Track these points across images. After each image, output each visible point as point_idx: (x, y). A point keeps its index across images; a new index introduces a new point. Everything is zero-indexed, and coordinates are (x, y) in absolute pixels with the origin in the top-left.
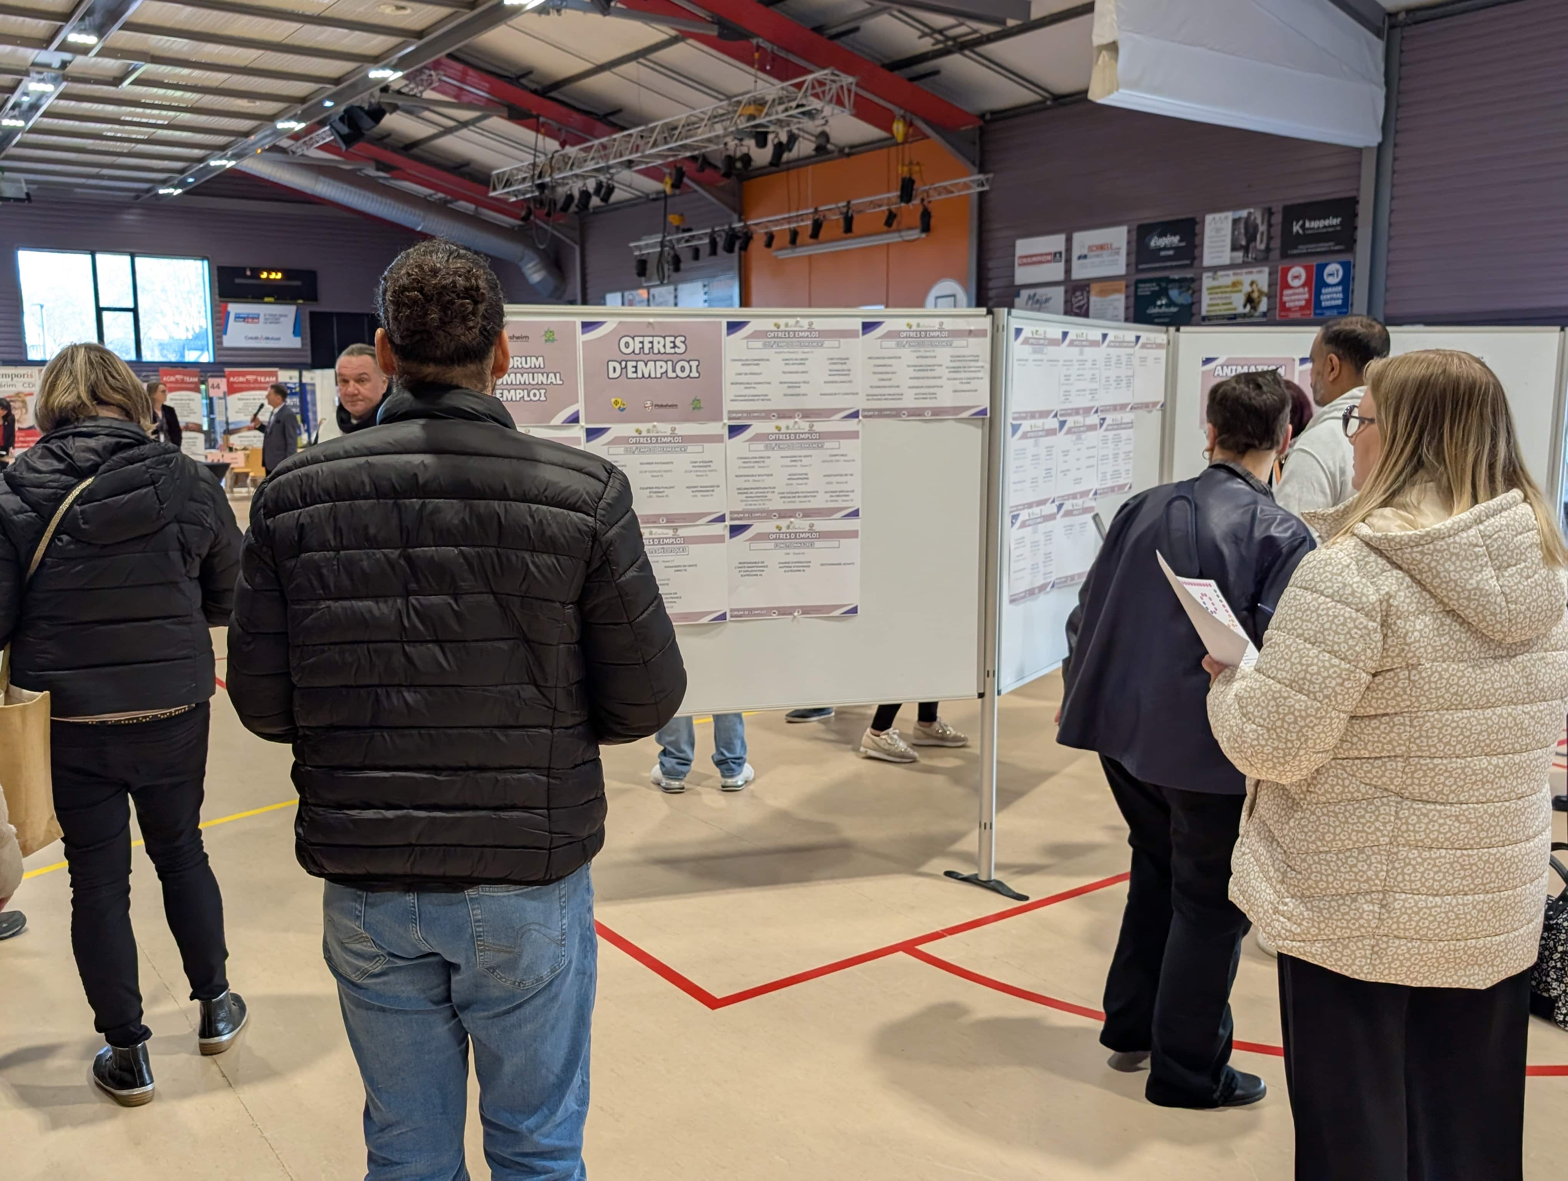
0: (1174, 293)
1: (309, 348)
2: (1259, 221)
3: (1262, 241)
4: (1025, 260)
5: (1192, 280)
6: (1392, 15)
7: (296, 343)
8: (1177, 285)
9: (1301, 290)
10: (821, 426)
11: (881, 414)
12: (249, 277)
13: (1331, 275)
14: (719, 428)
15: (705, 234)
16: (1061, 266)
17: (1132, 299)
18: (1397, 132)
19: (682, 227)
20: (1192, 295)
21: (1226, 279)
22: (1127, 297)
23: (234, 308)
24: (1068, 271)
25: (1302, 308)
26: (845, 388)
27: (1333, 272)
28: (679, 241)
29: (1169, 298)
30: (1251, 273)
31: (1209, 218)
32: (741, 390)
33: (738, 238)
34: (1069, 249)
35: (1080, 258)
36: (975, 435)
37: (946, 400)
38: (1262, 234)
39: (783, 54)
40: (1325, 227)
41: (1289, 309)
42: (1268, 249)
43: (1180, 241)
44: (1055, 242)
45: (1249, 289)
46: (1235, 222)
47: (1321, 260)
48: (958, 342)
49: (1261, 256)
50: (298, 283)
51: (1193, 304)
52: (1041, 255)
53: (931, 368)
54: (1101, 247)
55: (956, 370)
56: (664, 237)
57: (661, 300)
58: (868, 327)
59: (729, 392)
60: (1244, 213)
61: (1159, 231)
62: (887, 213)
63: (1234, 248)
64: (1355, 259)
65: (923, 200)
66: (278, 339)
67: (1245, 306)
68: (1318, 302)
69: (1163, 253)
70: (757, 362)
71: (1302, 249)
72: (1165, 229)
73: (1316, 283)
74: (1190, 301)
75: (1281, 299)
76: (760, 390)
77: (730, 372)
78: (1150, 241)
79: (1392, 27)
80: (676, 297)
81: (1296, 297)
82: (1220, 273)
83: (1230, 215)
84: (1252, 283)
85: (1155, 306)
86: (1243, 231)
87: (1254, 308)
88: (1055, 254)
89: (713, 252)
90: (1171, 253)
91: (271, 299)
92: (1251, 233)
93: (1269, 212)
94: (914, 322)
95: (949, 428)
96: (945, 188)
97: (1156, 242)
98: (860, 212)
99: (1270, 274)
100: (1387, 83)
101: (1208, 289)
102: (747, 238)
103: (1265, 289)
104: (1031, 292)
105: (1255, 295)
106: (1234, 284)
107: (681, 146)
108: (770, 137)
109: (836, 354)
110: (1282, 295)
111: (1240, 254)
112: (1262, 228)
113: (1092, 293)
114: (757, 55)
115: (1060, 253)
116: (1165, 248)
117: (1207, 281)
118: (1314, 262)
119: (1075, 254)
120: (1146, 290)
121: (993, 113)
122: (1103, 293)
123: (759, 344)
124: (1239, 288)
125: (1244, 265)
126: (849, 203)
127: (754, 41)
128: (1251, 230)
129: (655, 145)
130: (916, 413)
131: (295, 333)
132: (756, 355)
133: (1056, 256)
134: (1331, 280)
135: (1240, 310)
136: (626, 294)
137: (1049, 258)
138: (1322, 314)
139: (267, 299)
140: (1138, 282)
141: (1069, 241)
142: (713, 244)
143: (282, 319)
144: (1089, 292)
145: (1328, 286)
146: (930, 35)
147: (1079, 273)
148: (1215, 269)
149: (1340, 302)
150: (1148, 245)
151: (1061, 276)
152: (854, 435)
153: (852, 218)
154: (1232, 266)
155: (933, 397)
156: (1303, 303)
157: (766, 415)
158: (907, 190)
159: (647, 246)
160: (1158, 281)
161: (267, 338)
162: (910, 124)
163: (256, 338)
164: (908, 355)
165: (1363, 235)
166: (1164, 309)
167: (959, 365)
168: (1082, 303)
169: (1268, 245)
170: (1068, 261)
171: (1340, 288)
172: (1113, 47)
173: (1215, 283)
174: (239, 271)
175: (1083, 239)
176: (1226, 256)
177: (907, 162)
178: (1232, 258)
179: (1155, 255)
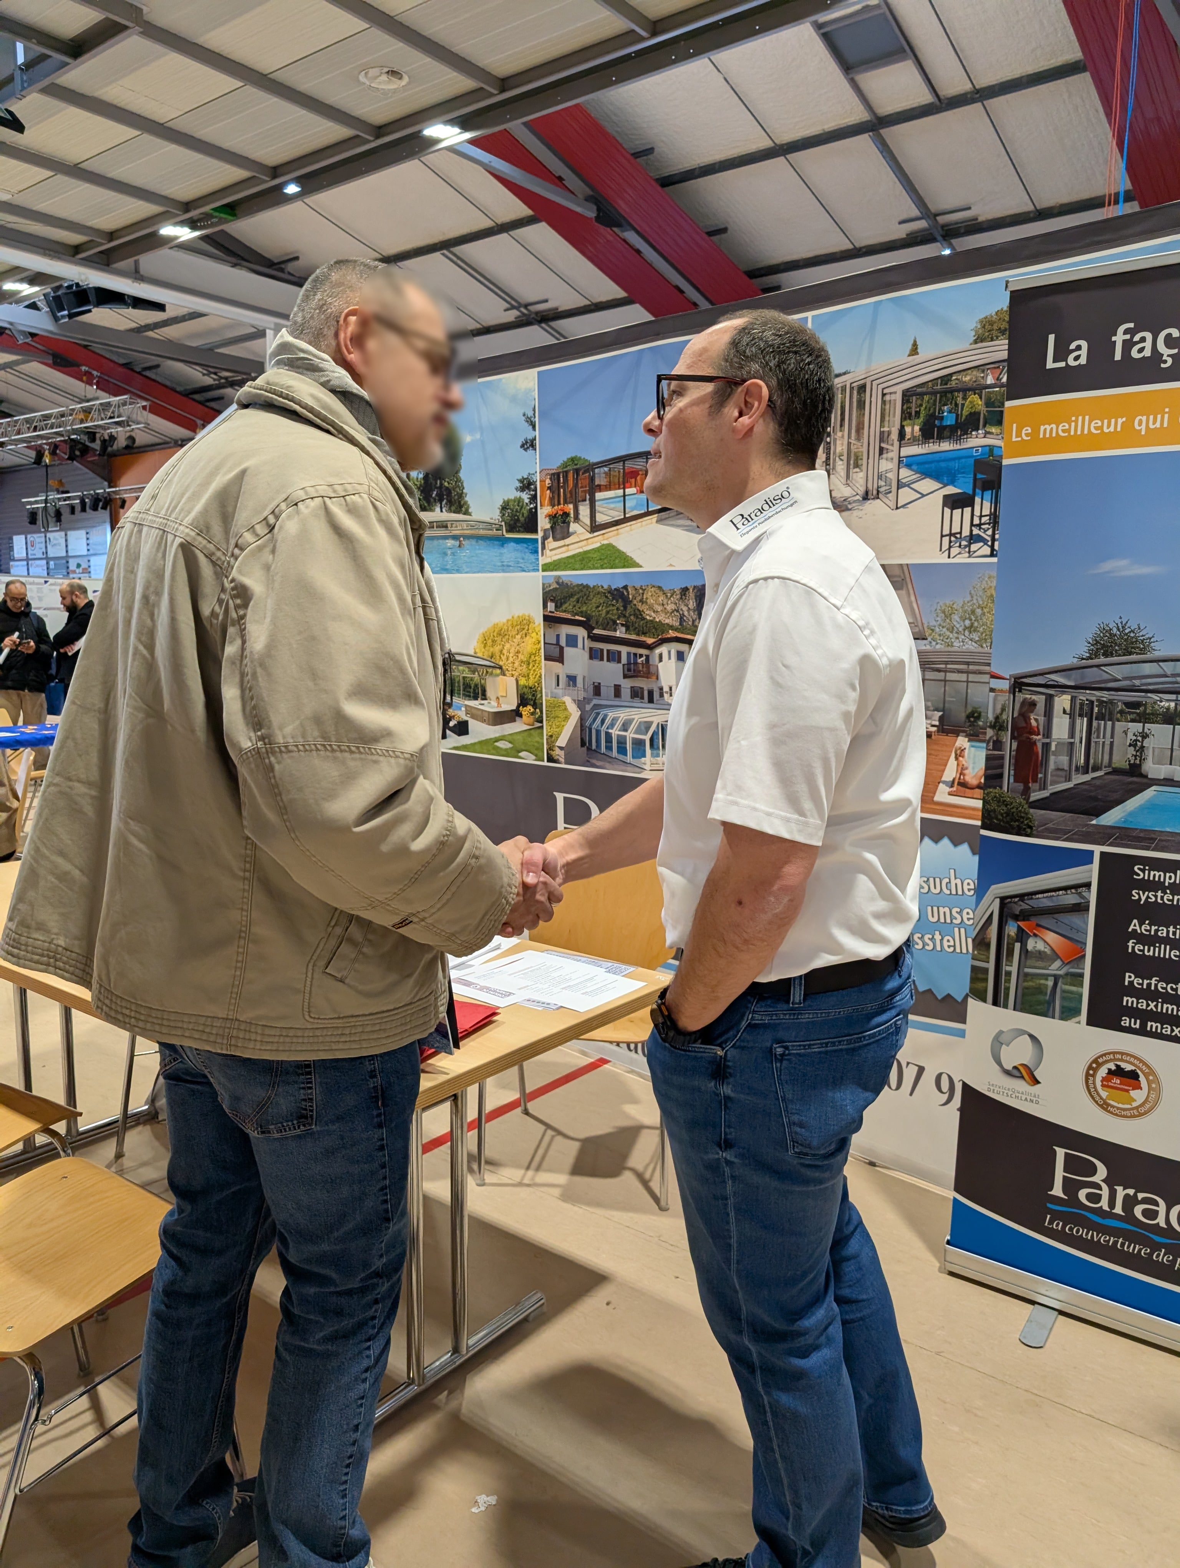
15: (76, 496)
19: (61, 489)
28: (59, 499)
33: (100, 500)
56: (47, 496)
57: (55, 542)
80: (66, 540)
89: (83, 509)
102: (107, 501)
107: (38, 436)
108: (98, 436)
114: (85, 378)
127: (83, 368)
129: (18, 433)
136: (29, 536)
142: (83, 503)
159: (36, 502)
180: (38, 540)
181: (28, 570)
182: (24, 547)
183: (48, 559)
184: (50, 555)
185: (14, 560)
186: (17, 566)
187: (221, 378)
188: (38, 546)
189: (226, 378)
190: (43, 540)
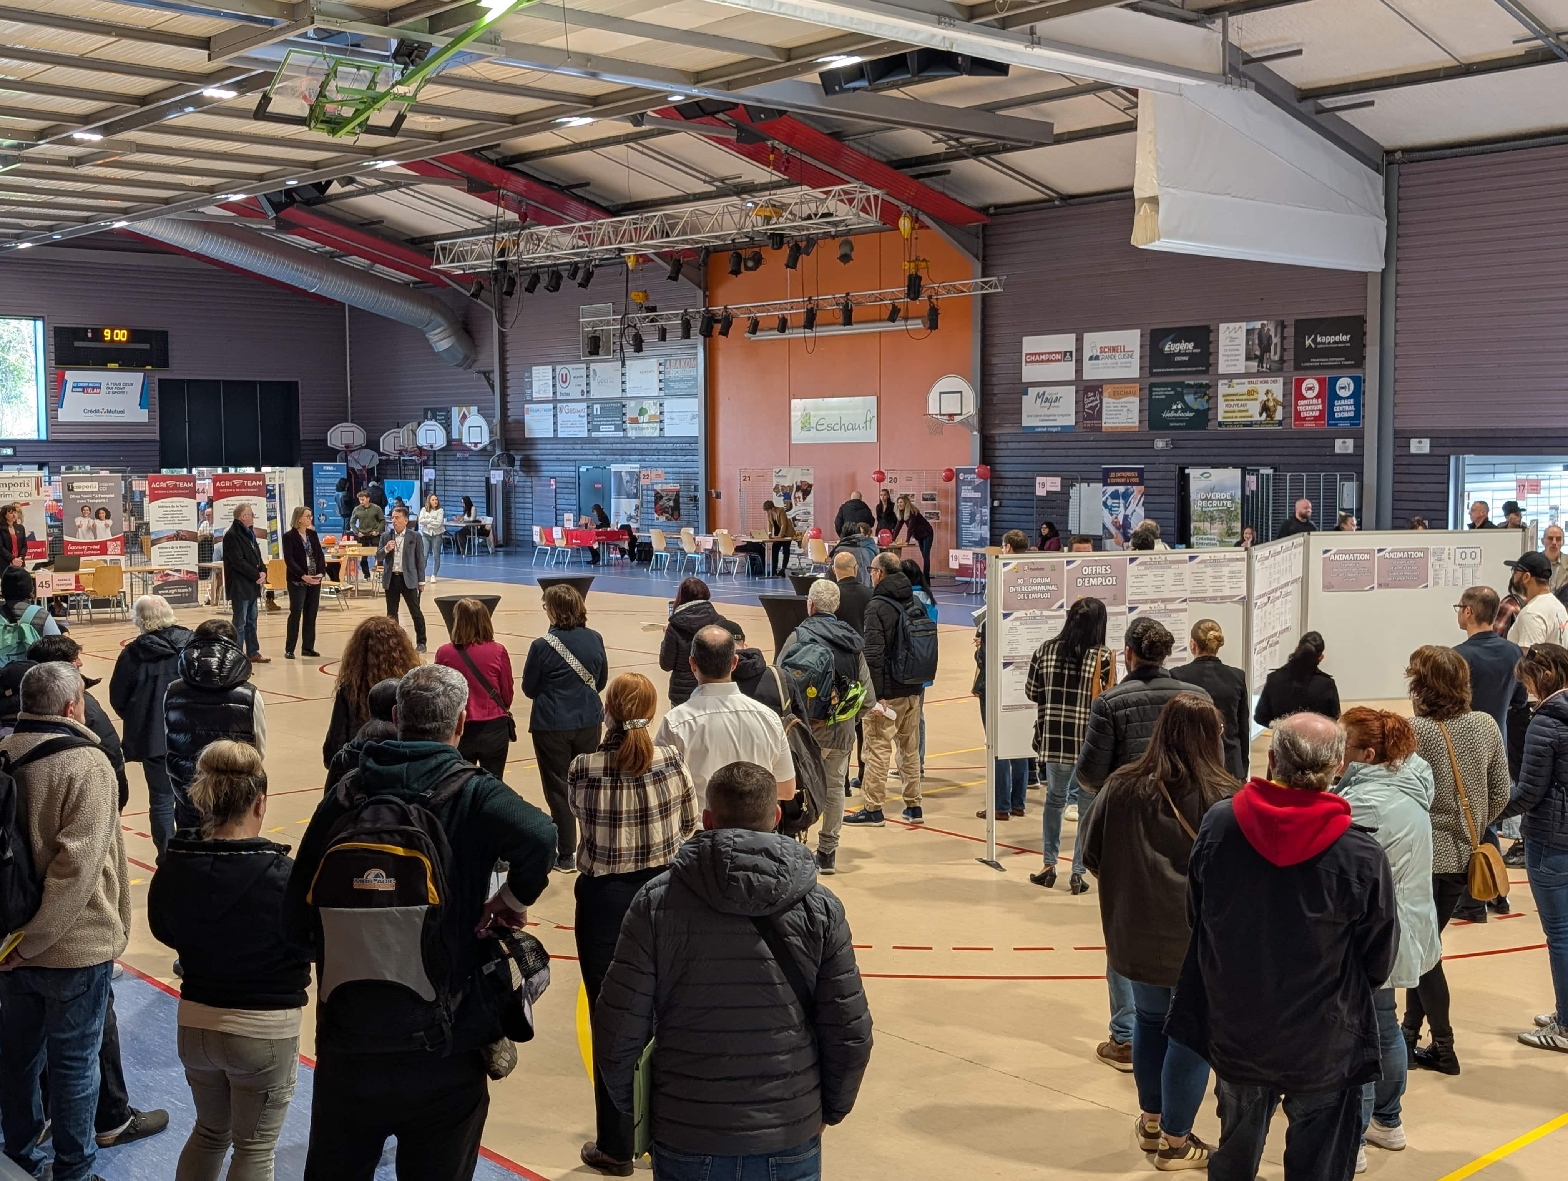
0: (1189, 399)
1: (157, 422)
2: (1272, 333)
3: (1275, 353)
4: (1032, 358)
5: (1208, 386)
6: (1390, 152)
7: (143, 416)
8: (1193, 390)
9: (1315, 401)
10: (1170, 606)
11: (1197, 600)
12: (90, 340)
13: (1342, 388)
14: (1124, 609)
15: (677, 315)
16: (1072, 365)
17: (1146, 402)
18: (1398, 260)
20: (1207, 401)
21: (1242, 387)
22: (1141, 400)
23: (72, 376)
24: (1079, 371)
25: (1316, 418)
26: (1181, 587)
27: (1345, 385)
28: (643, 320)
29: (1184, 403)
30: (1266, 382)
31: (1223, 327)
32: (1135, 590)
33: (718, 321)
34: (1079, 349)
35: (1091, 358)
36: (1240, 608)
37: (1227, 592)
38: (1276, 345)
39: (798, 155)
40: (1335, 342)
41: (1304, 419)
42: (1282, 361)
43: (1194, 348)
44: (1066, 342)
45: (1265, 398)
46: (1249, 332)
47: (1334, 373)
48: (1231, 564)
49: (1275, 366)
50: (147, 346)
51: (1209, 409)
52: (1051, 353)
53: (1220, 577)
54: (1114, 349)
55: (1231, 578)
56: (625, 315)
57: (604, 376)
58: (1192, 558)
59: (1129, 591)
60: (1257, 325)
61: (1171, 337)
62: (890, 307)
63: (1248, 358)
64: (1365, 374)
65: (930, 297)
66: (121, 412)
67: (1261, 415)
68: (1332, 413)
69: (1177, 359)
70: (1142, 576)
71: (1315, 362)
72: (1180, 335)
73: (1328, 394)
74: (1206, 407)
75: (1296, 409)
76: (1144, 589)
77: (1130, 581)
78: (1165, 345)
79: (1390, 163)
80: (623, 374)
81: (1310, 408)
82: (1235, 381)
83: (1244, 326)
84: (1267, 393)
85: (1171, 410)
86: (1257, 341)
87: (1270, 416)
88: (1065, 353)
89: (686, 334)
90: (1186, 358)
91: (116, 366)
92: (1265, 345)
93: (1282, 325)
94: (1212, 555)
95: (1229, 605)
96: (954, 287)
97: (1170, 347)
98: (858, 304)
99: (1284, 384)
100: (1388, 214)
101: (1224, 396)
102: (727, 323)
103: (1280, 398)
104: (1041, 390)
105: (1271, 404)
106: (1250, 393)
109: (1177, 571)
110: (1296, 405)
111: (1255, 364)
112: (1276, 340)
113: (1105, 394)
114: (772, 157)
115: (1071, 353)
116: (1179, 354)
117: (1223, 388)
118: (1327, 375)
119: (1087, 354)
120: (1160, 393)
121: (997, 207)
122: (1116, 395)
123: (1143, 568)
124: (1255, 396)
125: (1259, 374)
126: (848, 294)
127: (769, 143)
128: (1265, 342)
130: (1213, 599)
131: (141, 405)
132: (1141, 573)
133: (1066, 355)
134: (1343, 393)
135: (1257, 418)
136: (559, 368)
137: (1059, 357)
138: (1336, 425)
139: (110, 365)
140: (1152, 385)
141: (1079, 341)
142: (686, 326)
143: (127, 388)
144: (1101, 393)
145: (1341, 398)
146: (944, 142)
147: (1091, 373)
148: (1231, 377)
149: (1352, 414)
150: (1161, 351)
151: (1072, 377)
152: (1185, 610)
153: (851, 310)
154: (1247, 375)
155: (1221, 591)
156: (1317, 414)
157: (1145, 602)
158: (914, 287)
159: (602, 323)
160: (1173, 385)
161: (109, 411)
162: (916, 220)
163: (97, 411)
164: (1210, 571)
165: (1372, 353)
166: (1179, 414)
167: (1233, 575)
168: (1094, 404)
169: (1281, 357)
170: (1079, 362)
171: (1352, 401)
172: (1154, 201)
173: (1231, 391)
174: (78, 333)
175: (1094, 340)
176: (1241, 366)
177: (913, 258)
178: (1246, 367)
179: (1169, 360)
180: (574, 373)
181: (555, 416)
182: (551, 383)
183: (591, 403)
184: (595, 393)
185: (531, 402)
186: (533, 411)
187: (963, 145)
188: (574, 382)
189: (970, 145)
190: (583, 373)
